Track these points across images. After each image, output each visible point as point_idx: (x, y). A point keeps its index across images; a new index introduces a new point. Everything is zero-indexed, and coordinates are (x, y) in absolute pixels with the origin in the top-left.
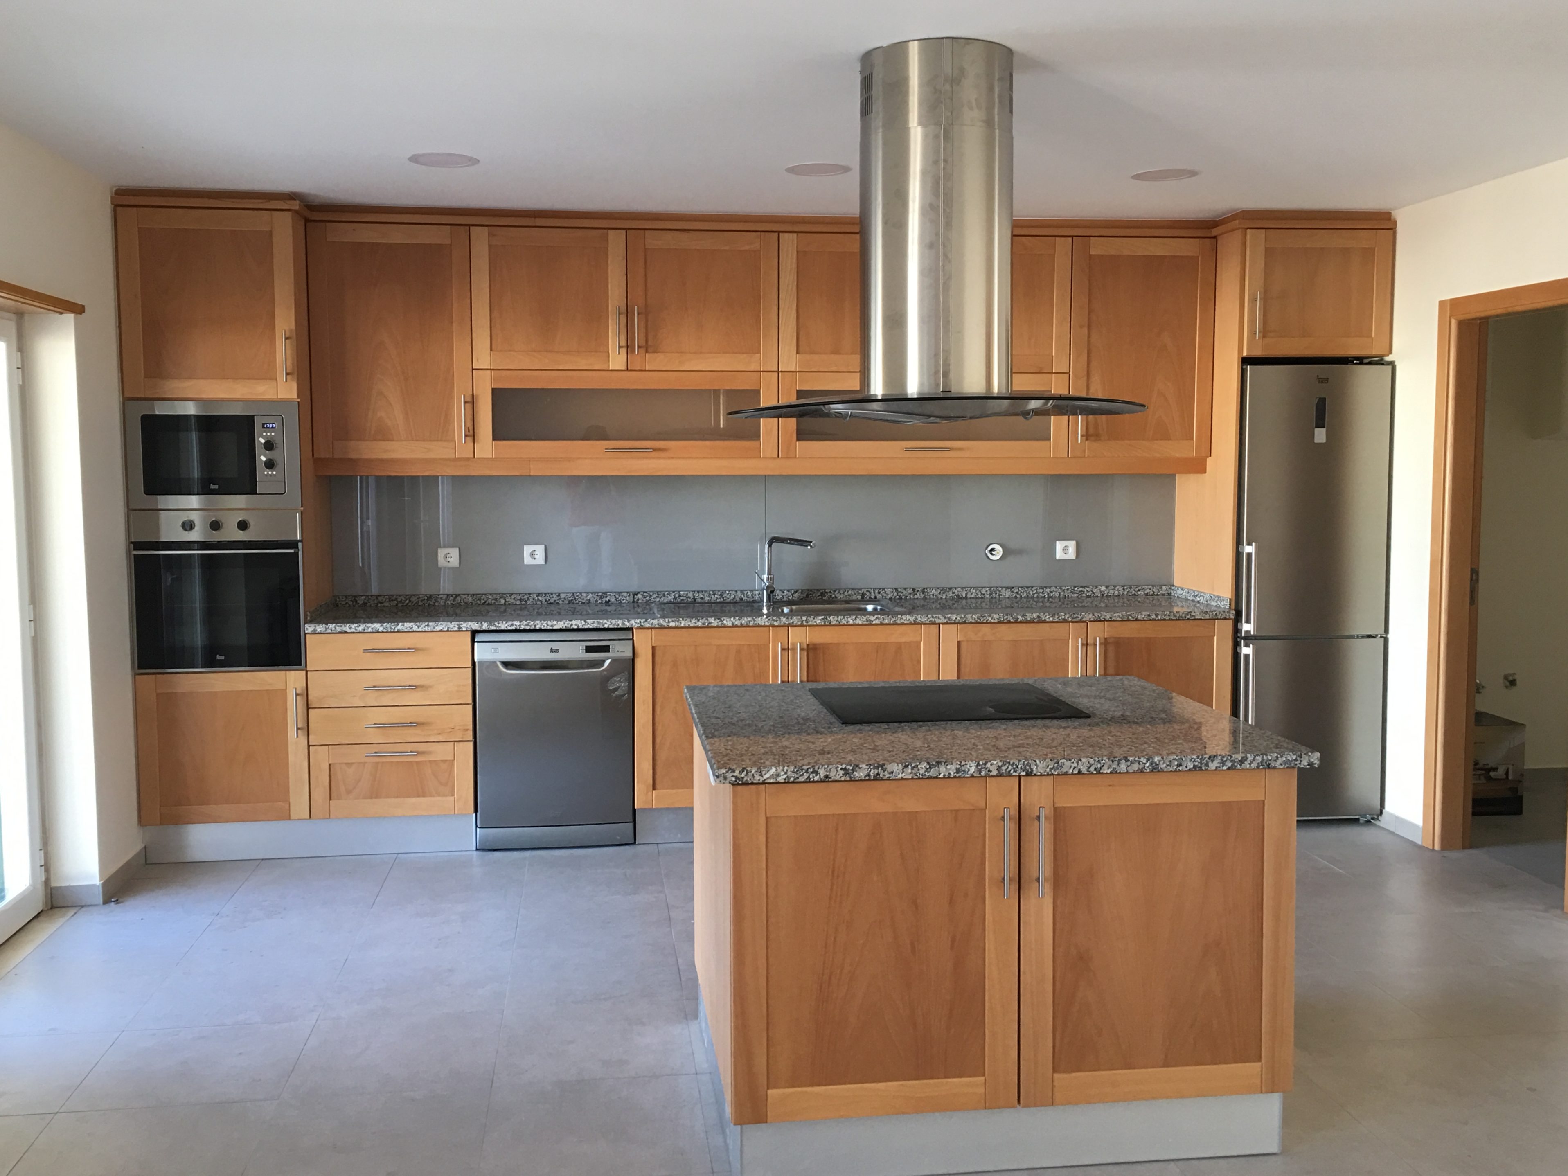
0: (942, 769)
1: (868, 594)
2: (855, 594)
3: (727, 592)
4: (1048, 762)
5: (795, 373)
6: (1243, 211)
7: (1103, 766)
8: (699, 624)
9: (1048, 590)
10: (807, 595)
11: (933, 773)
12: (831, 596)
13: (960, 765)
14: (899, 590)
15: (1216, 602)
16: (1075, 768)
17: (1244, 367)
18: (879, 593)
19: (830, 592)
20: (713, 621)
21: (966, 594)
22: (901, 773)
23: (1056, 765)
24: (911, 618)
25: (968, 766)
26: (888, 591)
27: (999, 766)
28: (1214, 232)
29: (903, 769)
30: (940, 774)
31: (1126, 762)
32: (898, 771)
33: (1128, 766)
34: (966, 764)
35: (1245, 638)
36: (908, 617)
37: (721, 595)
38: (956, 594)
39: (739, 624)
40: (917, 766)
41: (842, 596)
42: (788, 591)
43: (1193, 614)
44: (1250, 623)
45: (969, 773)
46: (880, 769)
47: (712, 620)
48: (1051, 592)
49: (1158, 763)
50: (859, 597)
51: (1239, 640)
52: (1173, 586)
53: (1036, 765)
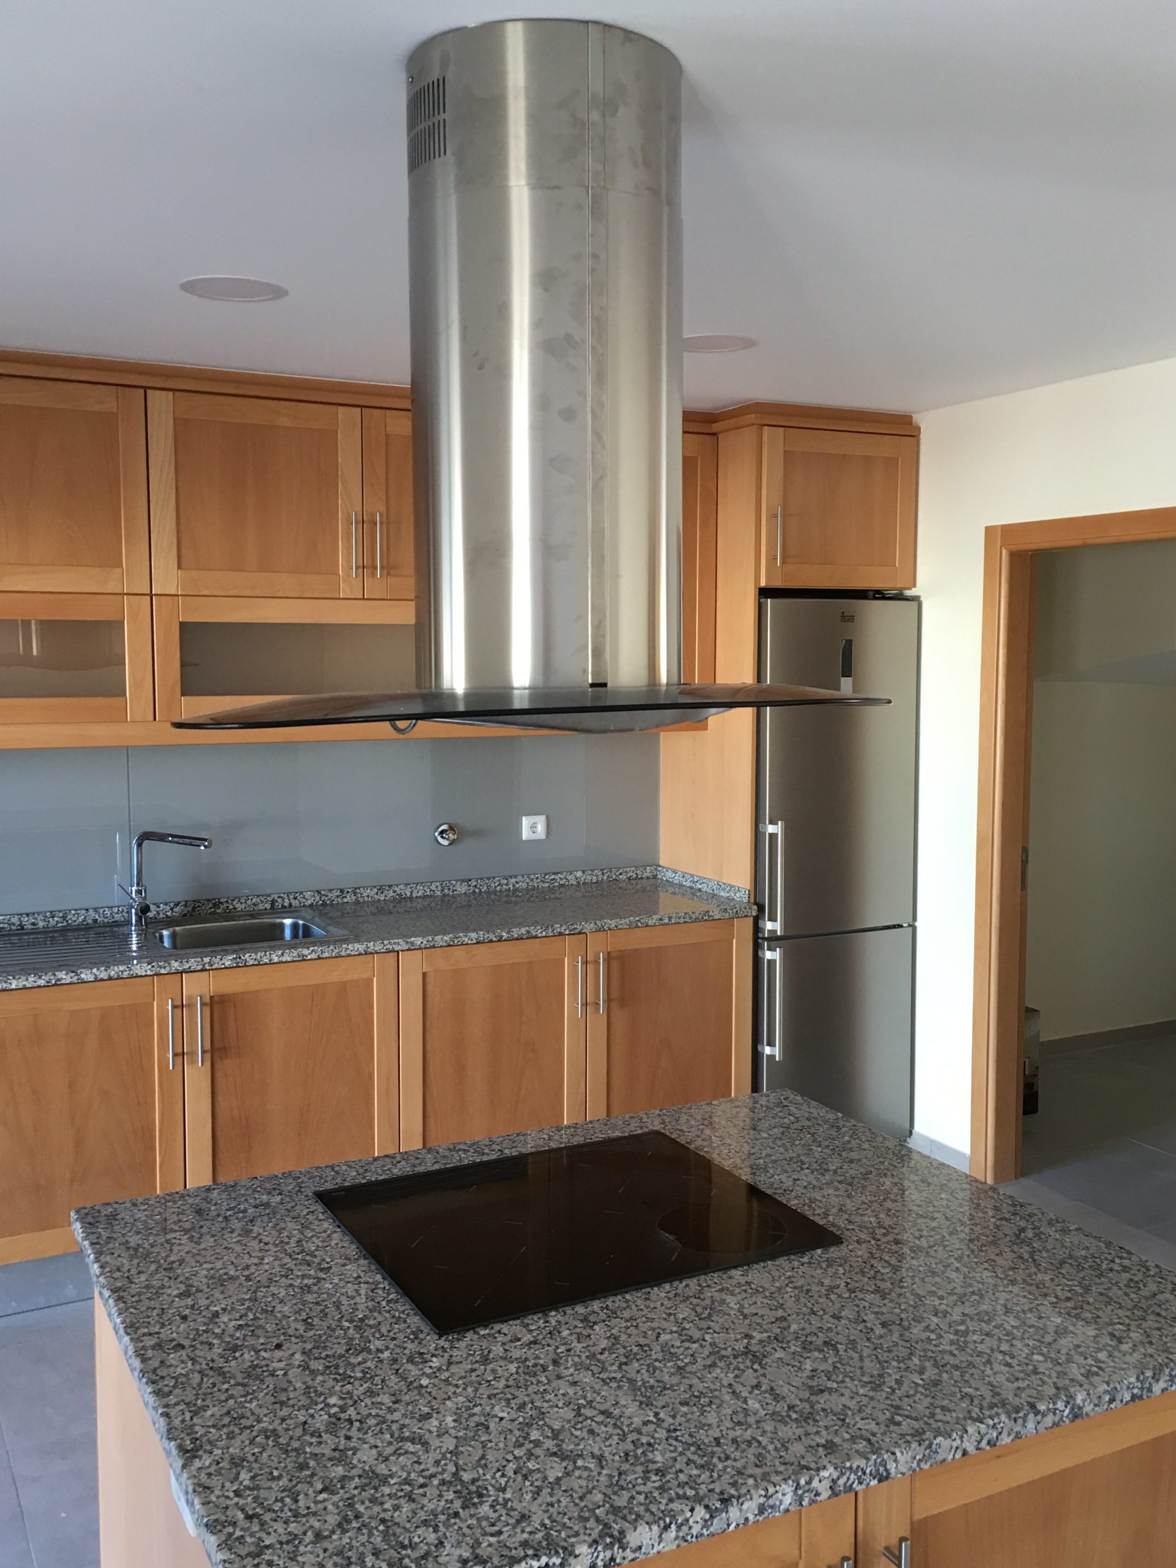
0: (734, 1513)
1: (280, 900)
2: (262, 902)
3: (73, 912)
4: (915, 1449)
5: (176, 598)
6: (757, 404)
7: (1000, 1433)
8: (41, 982)
9: (513, 880)
10: (194, 908)
11: (717, 1524)
12: (228, 907)
13: (765, 1496)
14: (323, 892)
15: (728, 892)
16: (957, 1448)
17: (762, 600)
18: (295, 898)
19: (227, 902)
20: (64, 977)
21: (411, 892)
22: (656, 1545)
23: (928, 1451)
24: (361, 947)
25: (779, 1495)
26: (308, 894)
27: (833, 1480)
28: (715, 427)
29: (660, 1536)
30: (729, 1525)
31: (1036, 1415)
32: (650, 1542)
33: (1039, 1423)
34: (777, 1492)
35: (769, 939)
36: (357, 946)
37: (64, 917)
38: (399, 892)
39: (106, 978)
40: (687, 1520)
41: (243, 906)
42: (166, 904)
43: (711, 913)
44: (776, 921)
45: (782, 1507)
46: (616, 1546)
47: (62, 975)
48: (517, 883)
49: (1081, 1405)
50: (268, 906)
51: (760, 941)
52: (660, 866)
53: (895, 1461)
